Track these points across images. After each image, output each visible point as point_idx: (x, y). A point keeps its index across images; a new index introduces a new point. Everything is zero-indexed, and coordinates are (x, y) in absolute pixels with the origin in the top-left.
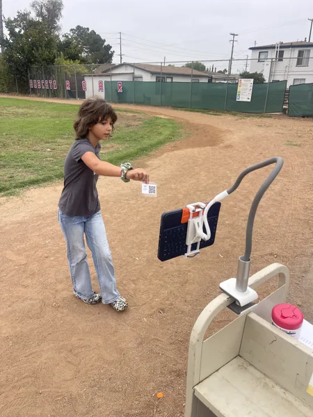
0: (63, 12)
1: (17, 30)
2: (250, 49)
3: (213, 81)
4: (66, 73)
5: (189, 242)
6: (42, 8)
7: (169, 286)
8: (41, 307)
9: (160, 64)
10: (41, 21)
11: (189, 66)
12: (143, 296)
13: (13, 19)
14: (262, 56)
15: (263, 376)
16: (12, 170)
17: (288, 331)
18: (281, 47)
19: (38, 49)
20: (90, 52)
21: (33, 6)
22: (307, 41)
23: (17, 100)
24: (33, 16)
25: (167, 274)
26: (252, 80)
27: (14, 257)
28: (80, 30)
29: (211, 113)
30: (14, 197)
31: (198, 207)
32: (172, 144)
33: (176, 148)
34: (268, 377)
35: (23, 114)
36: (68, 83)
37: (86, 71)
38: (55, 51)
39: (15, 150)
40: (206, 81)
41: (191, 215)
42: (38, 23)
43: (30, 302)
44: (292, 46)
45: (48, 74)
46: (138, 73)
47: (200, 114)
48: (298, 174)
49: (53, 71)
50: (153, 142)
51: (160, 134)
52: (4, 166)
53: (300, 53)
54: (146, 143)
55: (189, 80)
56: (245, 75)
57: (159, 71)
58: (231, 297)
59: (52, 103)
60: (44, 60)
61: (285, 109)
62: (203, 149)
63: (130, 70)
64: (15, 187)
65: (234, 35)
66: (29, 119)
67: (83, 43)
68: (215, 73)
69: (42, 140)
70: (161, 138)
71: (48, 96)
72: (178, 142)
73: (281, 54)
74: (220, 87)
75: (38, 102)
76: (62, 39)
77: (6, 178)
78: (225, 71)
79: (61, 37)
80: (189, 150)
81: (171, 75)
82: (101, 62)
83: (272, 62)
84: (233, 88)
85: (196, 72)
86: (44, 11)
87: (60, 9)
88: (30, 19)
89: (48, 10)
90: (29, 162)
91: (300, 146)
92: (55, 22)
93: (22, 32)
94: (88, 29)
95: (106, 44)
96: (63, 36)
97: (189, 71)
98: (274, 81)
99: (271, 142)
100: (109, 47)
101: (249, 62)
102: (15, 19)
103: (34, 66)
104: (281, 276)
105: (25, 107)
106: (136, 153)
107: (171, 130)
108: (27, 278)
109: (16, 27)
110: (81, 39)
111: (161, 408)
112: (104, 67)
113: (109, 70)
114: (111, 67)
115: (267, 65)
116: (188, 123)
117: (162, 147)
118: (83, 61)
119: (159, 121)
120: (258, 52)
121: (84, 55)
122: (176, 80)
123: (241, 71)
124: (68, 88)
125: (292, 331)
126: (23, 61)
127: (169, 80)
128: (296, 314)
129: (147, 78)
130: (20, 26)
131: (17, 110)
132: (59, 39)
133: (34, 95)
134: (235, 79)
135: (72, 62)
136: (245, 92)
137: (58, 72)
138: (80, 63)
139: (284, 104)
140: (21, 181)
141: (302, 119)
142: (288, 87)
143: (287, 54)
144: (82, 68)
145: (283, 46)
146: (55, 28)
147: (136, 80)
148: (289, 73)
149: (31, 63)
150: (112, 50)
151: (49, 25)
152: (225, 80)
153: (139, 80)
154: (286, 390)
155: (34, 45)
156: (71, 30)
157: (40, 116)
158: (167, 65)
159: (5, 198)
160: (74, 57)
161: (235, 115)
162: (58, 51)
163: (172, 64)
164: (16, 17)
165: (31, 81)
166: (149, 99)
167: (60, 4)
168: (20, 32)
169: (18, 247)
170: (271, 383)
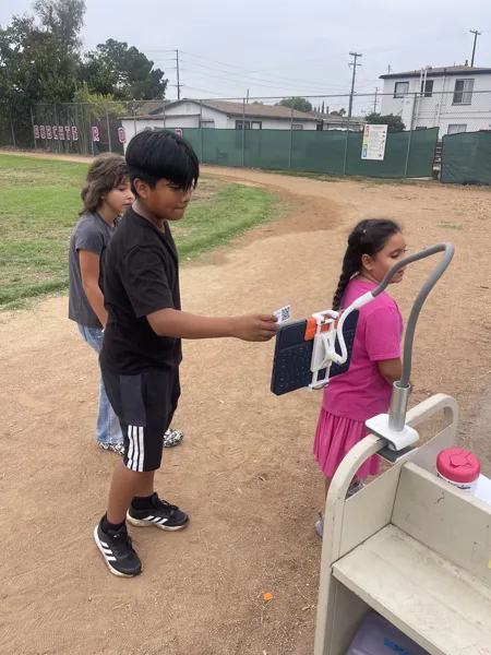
0: (85, 17)
1: (13, 46)
2: (382, 77)
3: (325, 128)
4: (92, 116)
5: (315, 368)
6: (51, 11)
7: (272, 440)
8: (80, 477)
9: (242, 101)
10: (50, 32)
11: (286, 103)
12: (235, 456)
13: (6, 29)
14: (401, 89)
15: (426, 549)
16: (17, 270)
17: (461, 484)
18: (428, 75)
19: (46, 77)
20: (130, 80)
21: (37, 7)
22: (469, 65)
23: (15, 157)
24: (38, 24)
25: (268, 423)
26: (386, 127)
27: (31, 403)
28: (112, 47)
29: (323, 177)
30: (24, 312)
31: (328, 316)
32: (265, 227)
33: (271, 232)
34: (433, 550)
35: (25, 181)
36: (95, 130)
37: (124, 111)
38: (74, 80)
39: (18, 237)
40: (313, 127)
41: (319, 328)
42: (46, 36)
43: (62, 469)
44: (446, 73)
45: (64, 117)
46: (207, 115)
47: (305, 179)
48: (459, 272)
49: (71, 111)
50: (235, 224)
51: (246, 211)
52: (4, 264)
53: (459, 85)
54: (224, 225)
55: (286, 127)
56: (374, 119)
57: (241, 112)
58: (382, 438)
59: (71, 163)
60: (55, 94)
61: (437, 172)
62: (312, 234)
63: (194, 110)
64: (24, 296)
65: (356, 55)
66: (37, 189)
67: (117, 67)
68: (327, 116)
69: (59, 222)
70: (248, 217)
71: (63, 151)
72: (275, 224)
73: (429, 85)
74: (335, 137)
75: (49, 161)
76: (85, 61)
77: (7, 282)
78: (343, 111)
79: (82, 57)
80: (291, 236)
81: (259, 119)
82: (147, 98)
83: (416, 98)
84: (356, 140)
85: (298, 114)
86: (55, 15)
87: (80, 13)
88: (34, 29)
89: (62, 15)
90: (43, 256)
91: (460, 228)
92: (73, 34)
93: (22, 49)
94: (125, 44)
95: (154, 68)
96: (86, 56)
97: (287, 113)
98: (419, 129)
99: (417, 223)
100: (159, 74)
101: (380, 98)
102: (9, 28)
103: (41, 104)
104: (447, 411)
105: (27, 169)
106: (210, 242)
107: (262, 204)
108: (55, 433)
109: (10, 41)
110: (116, 60)
111: (269, 615)
112: (152, 104)
113: (161, 110)
114: (163, 105)
115: (408, 102)
116: (288, 194)
117: (249, 232)
118: (119, 95)
119: (243, 191)
120: (393, 82)
121: (119, 85)
122: (266, 126)
123: (368, 113)
124: (96, 139)
125: (465, 485)
126: (24, 95)
127: (256, 126)
128: (471, 461)
129: (222, 123)
130: (18, 41)
131: (15, 174)
132: (79, 61)
133: (40, 150)
134: (357, 125)
135: (101, 97)
136: (375, 145)
137: (79, 113)
138: (114, 99)
139: (435, 163)
140: (32, 286)
141: (462, 187)
142: (440, 137)
143: (438, 85)
144: (118, 107)
145: (433, 74)
146: (72, 43)
147: (203, 126)
148: (441, 116)
149: (36, 98)
150: (164, 78)
151: (64, 38)
152: (342, 126)
153: (210, 126)
154: (459, 566)
155: (40, 71)
156: (99, 46)
157: (54, 184)
158: (250, 102)
159: (8, 313)
160: (104, 89)
161: (359, 181)
162: (79, 79)
163: (259, 101)
164: (11, 26)
165: (36, 128)
166: (225, 156)
167: (81, 5)
168: (17, 49)
169: (37, 387)
170: (437, 559)
